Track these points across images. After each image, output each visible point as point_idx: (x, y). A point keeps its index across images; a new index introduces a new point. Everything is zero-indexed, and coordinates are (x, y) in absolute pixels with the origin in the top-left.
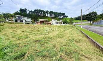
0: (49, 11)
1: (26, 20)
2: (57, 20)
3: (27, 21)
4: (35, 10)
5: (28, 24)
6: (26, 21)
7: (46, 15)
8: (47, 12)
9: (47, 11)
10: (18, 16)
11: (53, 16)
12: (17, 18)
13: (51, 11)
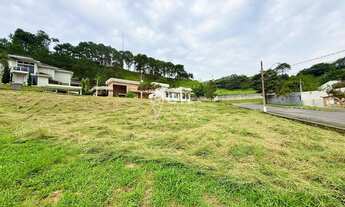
0: (135, 54)
1: (54, 79)
2: (168, 86)
3: (56, 83)
4: (83, 45)
5: (63, 92)
6: (51, 81)
7: (125, 67)
8: (127, 56)
9: (128, 52)
10: (14, 59)
11: (147, 71)
12: (12, 65)
13: (142, 53)
